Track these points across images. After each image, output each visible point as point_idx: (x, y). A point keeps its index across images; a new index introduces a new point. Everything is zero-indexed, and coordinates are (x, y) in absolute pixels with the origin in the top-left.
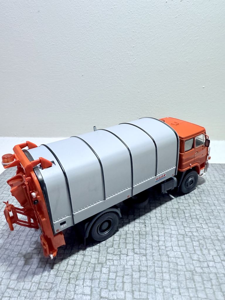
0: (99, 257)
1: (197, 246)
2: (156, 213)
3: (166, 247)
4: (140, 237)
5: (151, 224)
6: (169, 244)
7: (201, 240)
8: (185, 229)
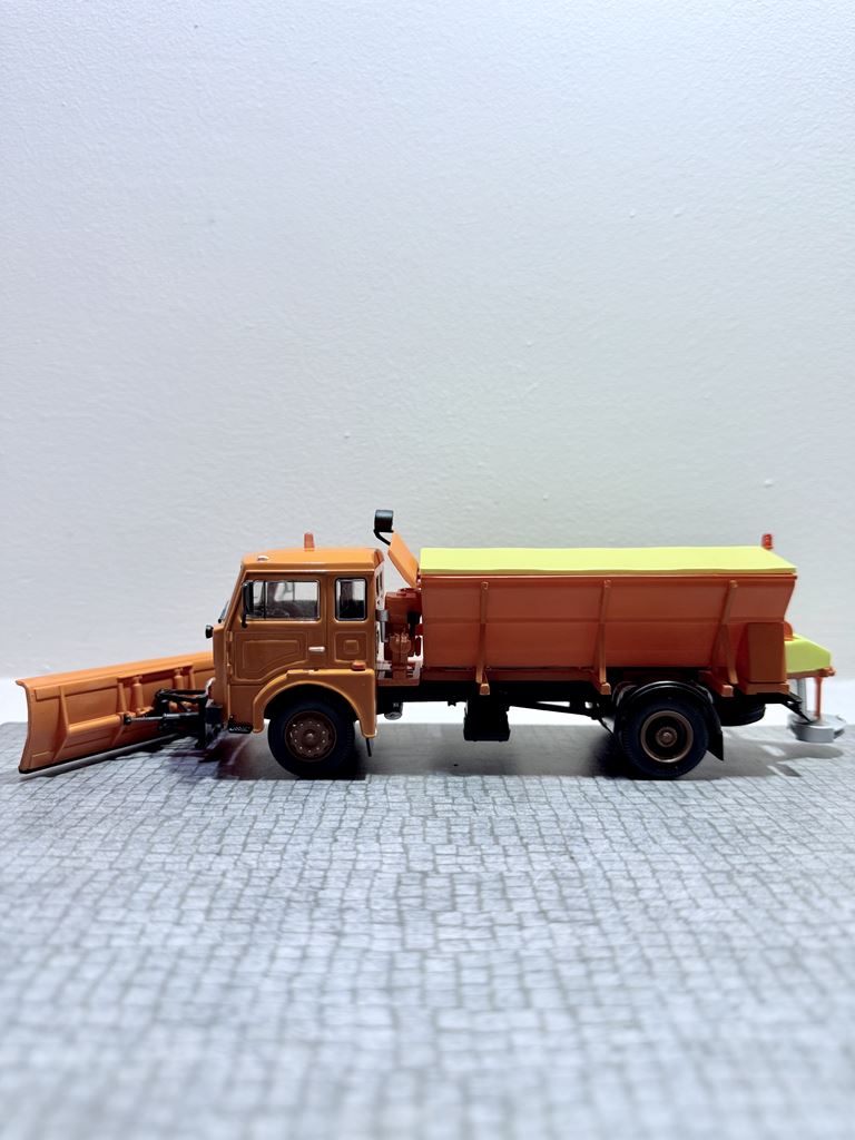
0: (404, 935)
1: (788, 893)
2: (604, 829)
3: (670, 902)
4: (560, 886)
5: (592, 854)
6: (678, 894)
7: (796, 879)
8: (729, 859)
